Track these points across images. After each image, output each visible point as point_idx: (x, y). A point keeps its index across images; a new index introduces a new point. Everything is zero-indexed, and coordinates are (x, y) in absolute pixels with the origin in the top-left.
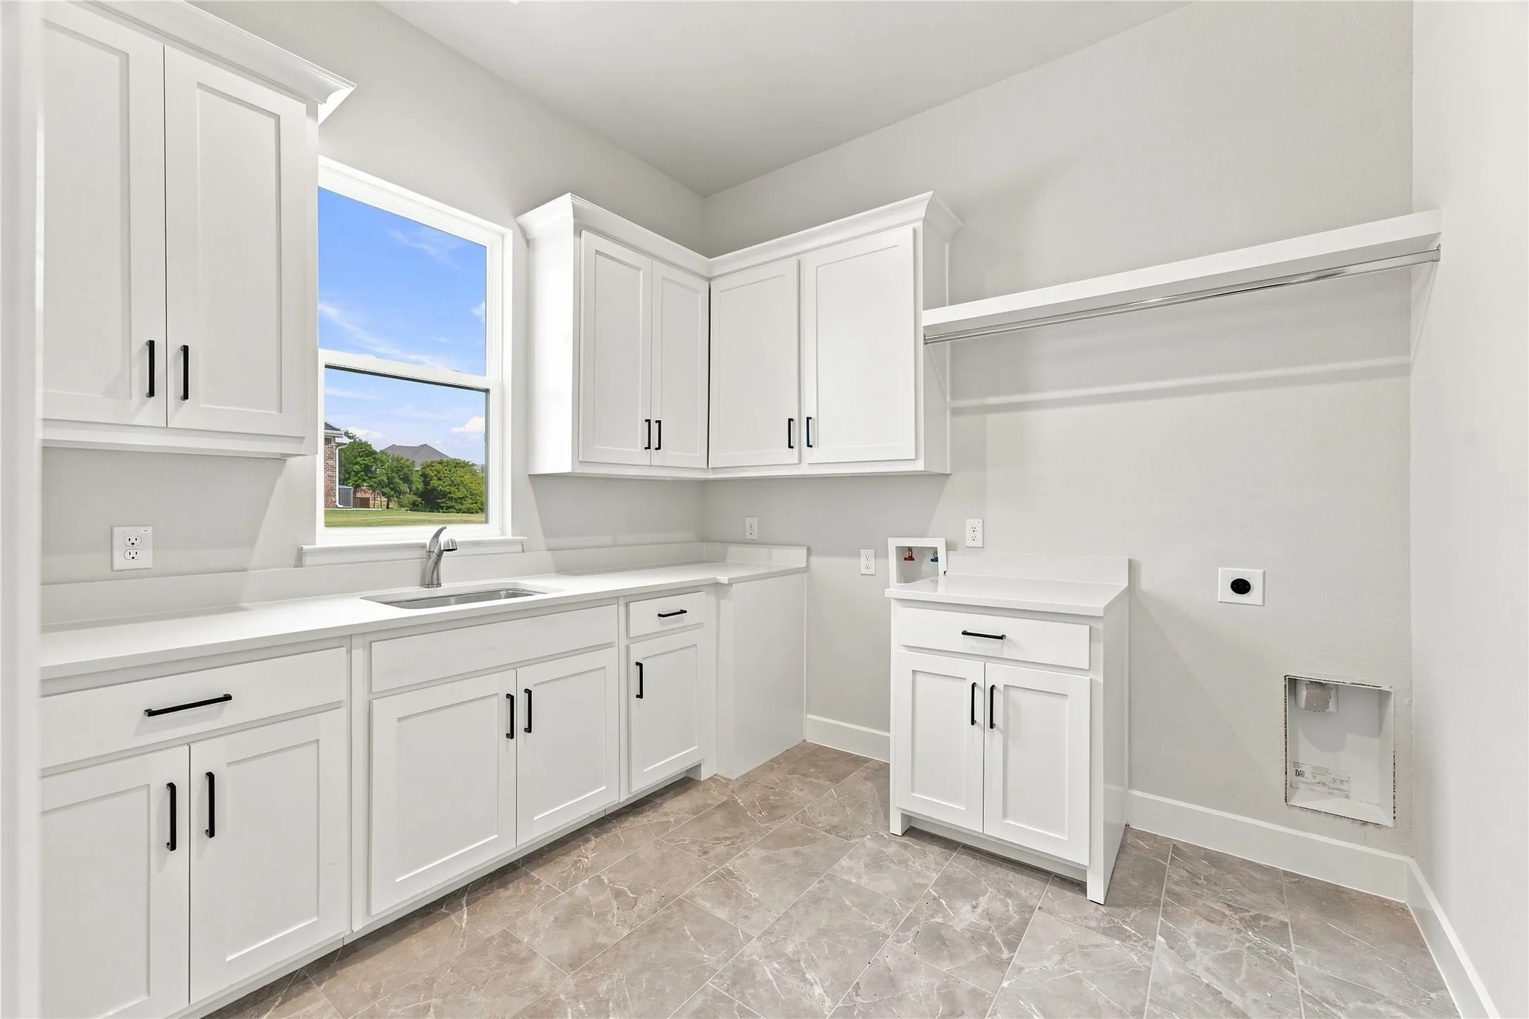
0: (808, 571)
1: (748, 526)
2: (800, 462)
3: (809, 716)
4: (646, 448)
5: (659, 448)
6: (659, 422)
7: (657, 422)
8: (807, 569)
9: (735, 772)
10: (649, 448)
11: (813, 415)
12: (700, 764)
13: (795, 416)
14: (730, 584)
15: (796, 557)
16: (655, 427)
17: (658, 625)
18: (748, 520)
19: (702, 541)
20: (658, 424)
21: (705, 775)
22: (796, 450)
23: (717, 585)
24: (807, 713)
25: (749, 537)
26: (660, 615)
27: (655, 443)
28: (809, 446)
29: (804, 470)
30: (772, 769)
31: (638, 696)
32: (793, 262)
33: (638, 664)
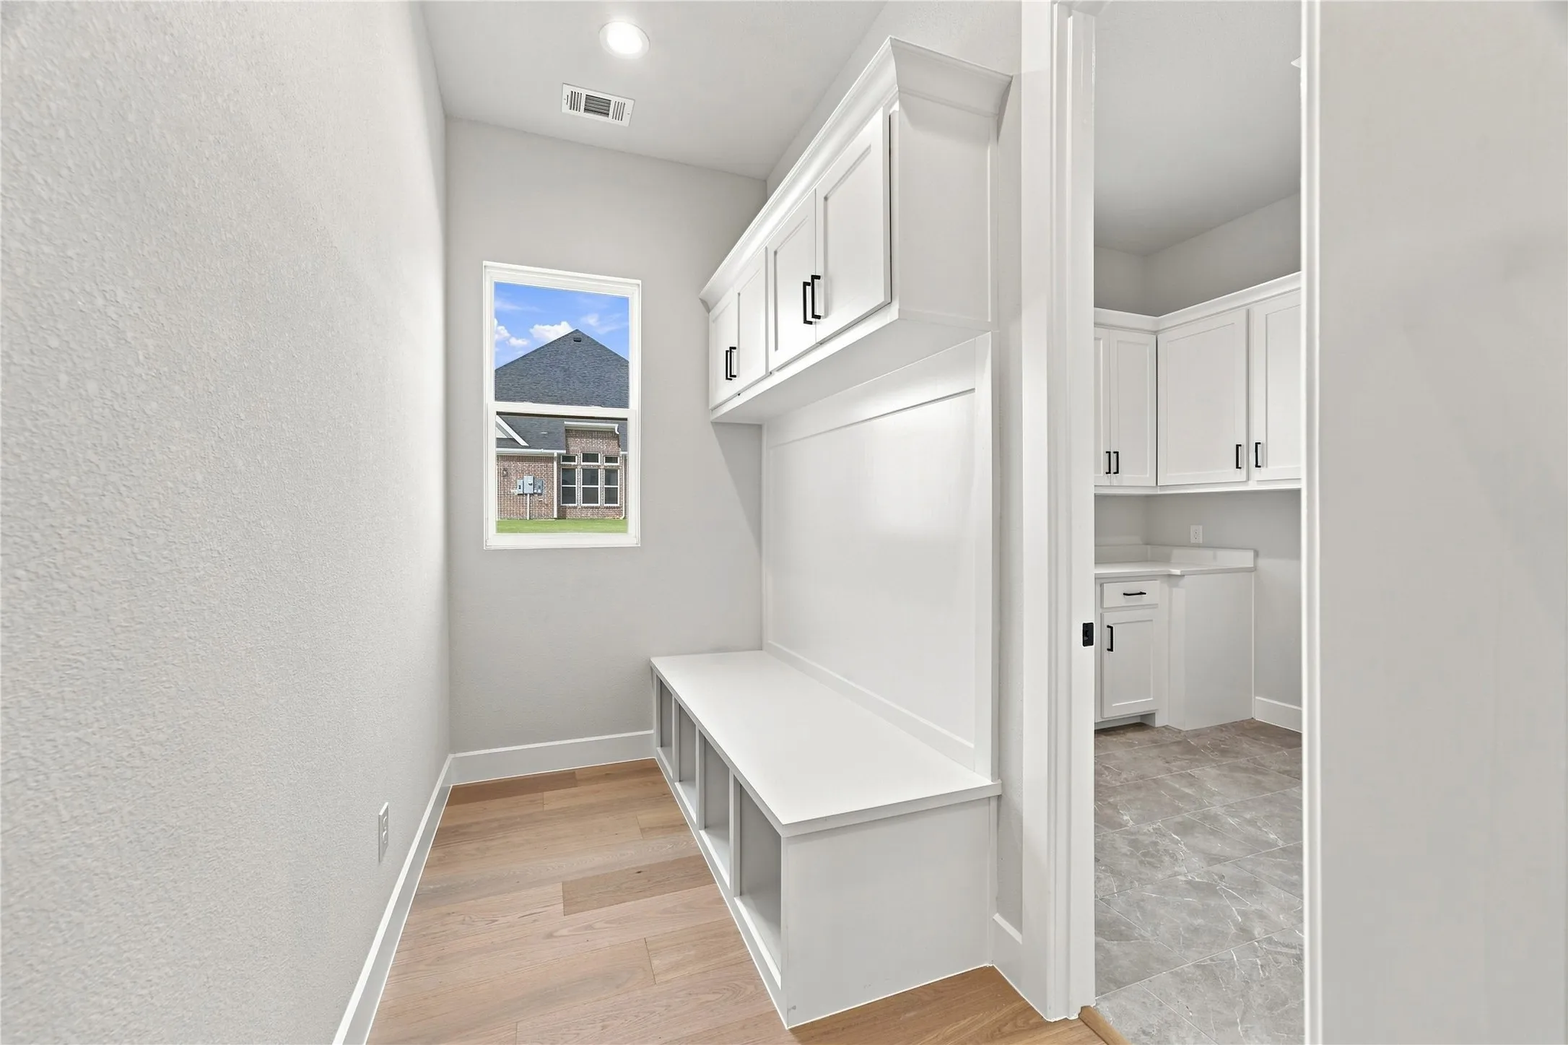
0: (1256, 570)
1: (1192, 534)
2: (1248, 479)
3: (1257, 698)
4: (1107, 473)
5: (1117, 472)
6: (1117, 453)
7: (1115, 452)
8: (1253, 570)
9: (1187, 725)
10: (1109, 473)
11: (1262, 440)
12: (1154, 713)
13: (1243, 441)
14: (1182, 576)
15: (1246, 559)
16: (1113, 457)
17: (1124, 601)
18: (1193, 528)
19: (1147, 544)
20: (1116, 454)
21: (1159, 722)
22: (1244, 471)
23: (1170, 576)
24: (1255, 695)
25: (1193, 541)
26: (1124, 594)
27: (1114, 469)
28: (1257, 466)
29: (1252, 486)
30: (1222, 731)
31: (1108, 650)
32: (1243, 312)
33: (1108, 627)
